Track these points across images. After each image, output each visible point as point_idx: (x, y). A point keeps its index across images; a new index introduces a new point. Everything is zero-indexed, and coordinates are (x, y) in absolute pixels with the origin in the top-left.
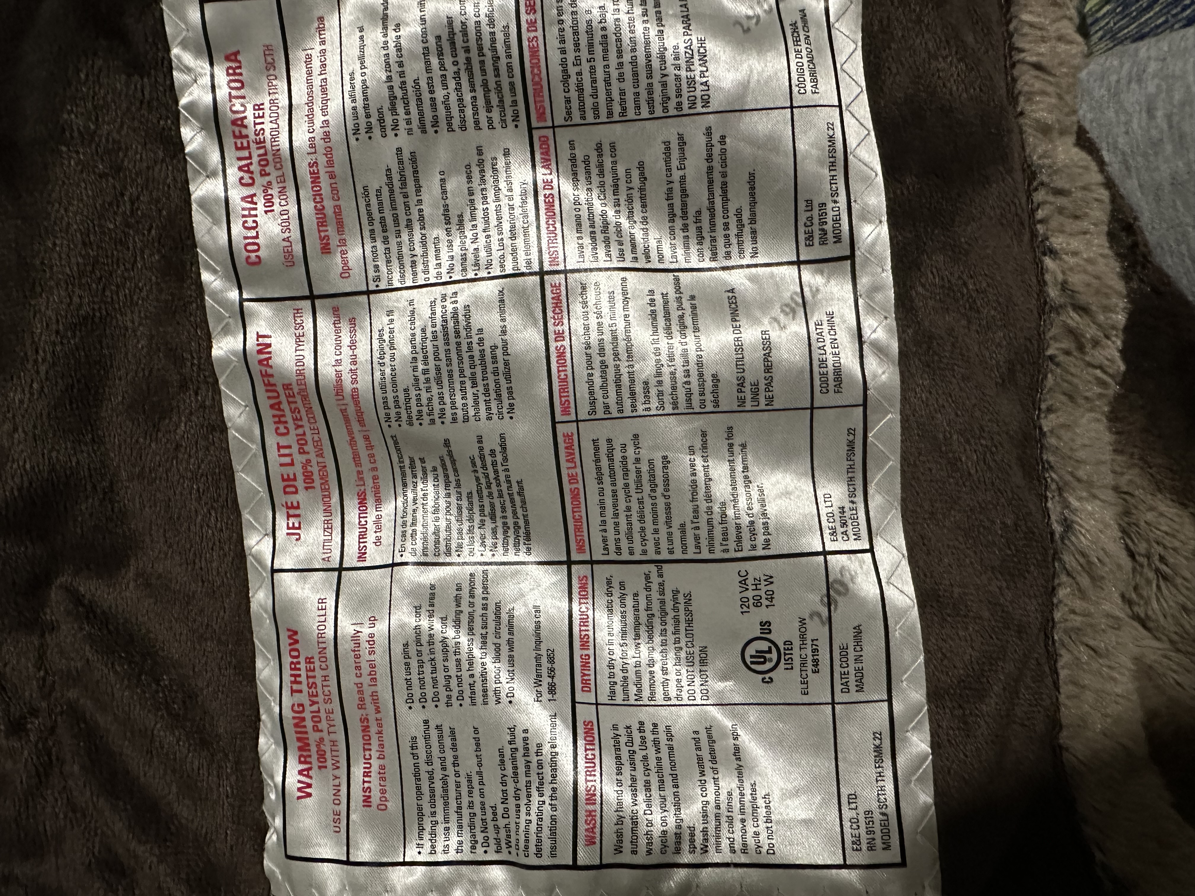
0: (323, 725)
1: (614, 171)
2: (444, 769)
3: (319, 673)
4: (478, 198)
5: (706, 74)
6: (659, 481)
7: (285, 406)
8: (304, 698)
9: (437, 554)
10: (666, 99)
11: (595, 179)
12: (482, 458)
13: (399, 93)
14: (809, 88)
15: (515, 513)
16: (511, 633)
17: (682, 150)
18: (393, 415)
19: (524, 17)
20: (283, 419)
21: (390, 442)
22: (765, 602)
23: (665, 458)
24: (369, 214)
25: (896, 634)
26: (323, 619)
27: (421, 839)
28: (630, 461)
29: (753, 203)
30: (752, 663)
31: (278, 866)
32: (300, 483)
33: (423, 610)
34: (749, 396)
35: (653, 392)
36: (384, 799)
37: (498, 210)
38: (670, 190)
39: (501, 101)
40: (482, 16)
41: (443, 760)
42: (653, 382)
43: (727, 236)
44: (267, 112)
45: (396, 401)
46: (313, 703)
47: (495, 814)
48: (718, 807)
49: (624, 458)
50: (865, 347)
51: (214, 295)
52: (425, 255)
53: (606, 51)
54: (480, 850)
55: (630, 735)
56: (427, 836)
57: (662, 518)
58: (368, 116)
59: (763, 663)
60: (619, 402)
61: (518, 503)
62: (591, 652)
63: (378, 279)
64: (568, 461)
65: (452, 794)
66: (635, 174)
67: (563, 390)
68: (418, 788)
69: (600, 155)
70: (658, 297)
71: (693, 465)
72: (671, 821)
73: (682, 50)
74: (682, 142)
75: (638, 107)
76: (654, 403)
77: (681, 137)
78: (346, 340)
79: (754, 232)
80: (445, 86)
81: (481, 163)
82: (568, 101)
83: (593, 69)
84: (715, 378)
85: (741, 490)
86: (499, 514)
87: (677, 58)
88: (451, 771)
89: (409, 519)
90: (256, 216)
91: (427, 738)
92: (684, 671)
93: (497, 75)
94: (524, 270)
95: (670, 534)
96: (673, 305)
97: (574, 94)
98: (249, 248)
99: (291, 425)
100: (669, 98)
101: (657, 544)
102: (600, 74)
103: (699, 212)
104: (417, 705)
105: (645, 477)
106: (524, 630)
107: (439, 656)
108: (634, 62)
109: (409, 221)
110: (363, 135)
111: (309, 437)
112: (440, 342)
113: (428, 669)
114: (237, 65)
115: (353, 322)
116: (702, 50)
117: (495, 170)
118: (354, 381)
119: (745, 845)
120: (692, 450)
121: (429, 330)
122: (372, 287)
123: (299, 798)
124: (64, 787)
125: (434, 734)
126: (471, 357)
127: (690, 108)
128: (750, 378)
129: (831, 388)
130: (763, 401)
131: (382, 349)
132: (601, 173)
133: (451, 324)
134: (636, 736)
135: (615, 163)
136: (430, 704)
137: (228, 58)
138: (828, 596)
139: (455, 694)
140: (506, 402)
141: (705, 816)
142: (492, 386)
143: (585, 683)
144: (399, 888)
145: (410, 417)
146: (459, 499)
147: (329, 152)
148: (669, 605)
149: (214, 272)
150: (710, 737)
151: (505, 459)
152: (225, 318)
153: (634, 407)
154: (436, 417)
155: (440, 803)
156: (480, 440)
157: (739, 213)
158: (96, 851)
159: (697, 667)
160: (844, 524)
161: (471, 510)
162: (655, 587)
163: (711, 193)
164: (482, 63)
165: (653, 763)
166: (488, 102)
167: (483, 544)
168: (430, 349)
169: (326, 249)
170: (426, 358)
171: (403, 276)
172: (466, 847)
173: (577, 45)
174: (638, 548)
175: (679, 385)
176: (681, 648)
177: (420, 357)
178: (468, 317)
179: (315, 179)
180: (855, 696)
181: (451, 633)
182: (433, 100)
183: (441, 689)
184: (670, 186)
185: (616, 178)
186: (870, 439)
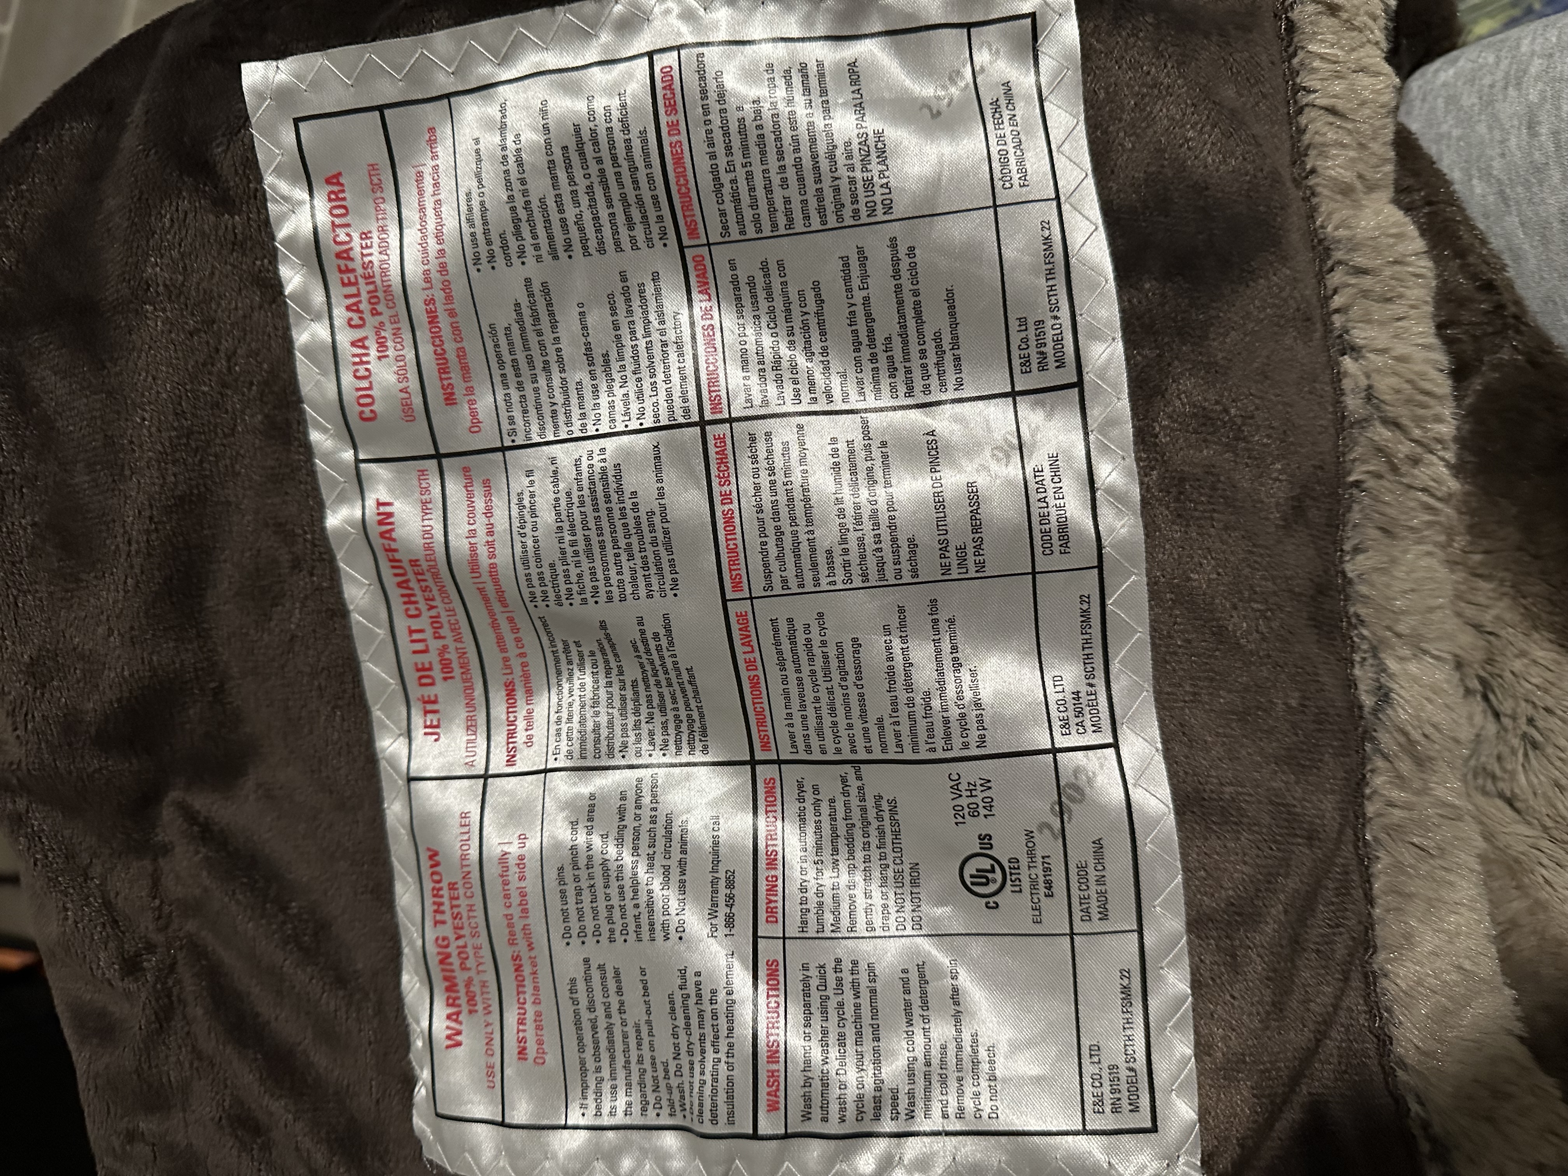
0: (471, 963)
1: (785, 294)
2: (609, 1016)
3: (463, 902)
4: (625, 331)
5: (886, 174)
6: (850, 667)
7: (413, 584)
8: (447, 930)
9: (597, 756)
10: (839, 206)
11: (763, 304)
12: (645, 641)
13: (523, 214)
14: (1016, 182)
15: (687, 705)
16: (684, 852)
17: (863, 265)
18: (538, 594)
19: (663, 119)
20: (413, 599)
21: (538, 624)
22: (983, 812)
23: (855, 640)
24: (499, 356)
25: (1146, 848)
26: (466, 837)
27: (585, 1098)
28: (816, 643)
29: (954, 325)
30: (973, 884)
31: (429, 1126)
32: (437, 673)
33: (580, 826)
34: (955, 563)
35: (838, 561)
36: (541, 1052)
37: (649, 347)
38: (852, 313)
39: (645, 217)
40: (615, 119)
41: (607, 1006)
42: (837, 550)
43: (924, 367)
44: (376, 240)
45: (542, 579)
46: (458, 938)
47: (666, 1071)
48: (928, 1064)
49: (808, 640)
50: (1098, 494)
51: (327, 457)
52: (567, 403)
53: (763, 153)
54: (651, 1112)
55: (823, 977)
56: (591, 1096)
57: (856, 711)
58: (489, 242)
59: (987, 884)
60: (799, 576)
61: (690, 695)
62: (779, 873)
63: (513, 432)
64: (743, 644)
65: (619, 1046)
66: (810, 296)
67: (733, 562)
68: (580, 1039)
69: (767, 275)
70: (842, 446)
71: (889, 649)
72: (869, 1081)
73: (855, 146)
74: (863, 258)
75: (807, 217)
76: (840, 576)
77: (860, 251)
78: (480, 504)
79: (957, 359)
80: (577, 203)
81: (626, 291)
82: (723, 214)
83: (749, 176)
84: (912, 543)
85: (950, 677)
86: (669, 705)
87: (849, 157)
88: (616, 1019)
89: (564, 715)
90: (368, 363)
91: (588, 979)
92: (892, 896)
93: (637, 188)
94: (681, 420)
95: (866, 730)
96: (861, 455)
97: (729, 207)
98: (362, 401)
99: (422, 606)
100: (843, 205)
101: (852, 742)
102: (759, 182)
103: (889, 339)
104: (575, 941)
105: (834, 664)
106: (699, 847)
107: (599, 882)
108: (798, 164)
109: (546, 362)
110: (484, 265)
111: (444, 619)
112: (588, 508)
113: (586, 897)
114: (340, 188)
115: (487, 484)
116: (880, 145)
117: (643, 298)
118: (492, 555)
119: (961, 1109)
120: (887, 630)
121: (575, 494)
122: (508, 443)
123: (448, 1047)
124: (188, 1033)
125: (596, 975)
126: (625, 525)
127: (868, 216)
128: (955, 541)
129: (1056, 548)
130: (972, 568)
131: (522, 517)
132: (770, 297)
133: (599, 487)
134: (831, 977)
135: (784, 284)
136: (590, 940)
137: (328, 181)
138: (1060, 803)
139: (618, 928)
140: (668, 577)
141: (911, 1074)
142: (651, 559)
143: (771, 911)
144: (561, 1155)
145: (558, 597)
146: (623, 688)
147: (446, 286)
148: (872, 813)
149: (325, 430)
150: (922, 976)
151: (671, 643)
152: (340, 483)
153: (816, 581)
154: (588, 595)
155: (605, 1056)
156: (641, 623)
157: (938, 338)
158: (226, 1104)
159: (907, 888)
160: (1079, 713)
161: (636, 700)
162: (854, 791)
163: (902, 316)
164: (618, 174)
165: (849, 1010)
166: (629, 218)
167: (652, 743)
168: (577, 517)
169: (450, 399)
170: (572, 526)
171: (542, 428)
172: (636, 1109)
173: (729, 149)
174: (830, 746)
175: (869, 552)
176: (888, 866)
177: (566, 526)
178: (618, 477)
179: (433, 319)
180: (1097, 925)
181: (612, 851)
182: (563, 221)
183: (603, 922)
184: (852, 309)
185: (787, 303)
186: (1110, 607)
